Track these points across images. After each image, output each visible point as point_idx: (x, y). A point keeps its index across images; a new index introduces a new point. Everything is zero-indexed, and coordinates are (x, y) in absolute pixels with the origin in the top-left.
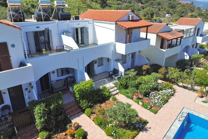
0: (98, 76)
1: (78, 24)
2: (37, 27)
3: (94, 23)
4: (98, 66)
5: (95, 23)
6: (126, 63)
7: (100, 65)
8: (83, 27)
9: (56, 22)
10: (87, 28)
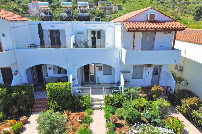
0: (101, 85)
1: (95, 26)
2: (52, 26)
3: (115, 26)
4: (103, 75)
6: (142, 78)
7: (108, 74)
8: (101, 30)
9: (71, 22)
10: (104, 31)
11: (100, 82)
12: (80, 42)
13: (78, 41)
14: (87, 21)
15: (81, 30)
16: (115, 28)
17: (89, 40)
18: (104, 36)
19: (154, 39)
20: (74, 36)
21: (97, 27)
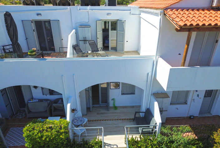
0: (118, 111)
1: (108, 14)
2: (38, 14)
3: (142, 13)
4: (122, 94)
5: (143, 15)
6: (186, 103)
7: (129, 92)
8: (118, 20)
9: (68, 7)
10: (123, 22)
11: (116, 105)
12: (85, 40)
13: (81, 38)
14: (95, 5)
15: (85, 20)
16: (140, 18)
17: (98, 37)
18: (123, 30)
19: (215, 41)
20: (74, 31)
21: (112, 15)
